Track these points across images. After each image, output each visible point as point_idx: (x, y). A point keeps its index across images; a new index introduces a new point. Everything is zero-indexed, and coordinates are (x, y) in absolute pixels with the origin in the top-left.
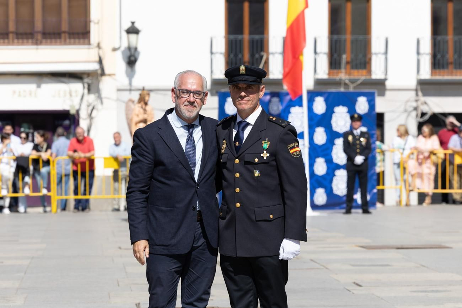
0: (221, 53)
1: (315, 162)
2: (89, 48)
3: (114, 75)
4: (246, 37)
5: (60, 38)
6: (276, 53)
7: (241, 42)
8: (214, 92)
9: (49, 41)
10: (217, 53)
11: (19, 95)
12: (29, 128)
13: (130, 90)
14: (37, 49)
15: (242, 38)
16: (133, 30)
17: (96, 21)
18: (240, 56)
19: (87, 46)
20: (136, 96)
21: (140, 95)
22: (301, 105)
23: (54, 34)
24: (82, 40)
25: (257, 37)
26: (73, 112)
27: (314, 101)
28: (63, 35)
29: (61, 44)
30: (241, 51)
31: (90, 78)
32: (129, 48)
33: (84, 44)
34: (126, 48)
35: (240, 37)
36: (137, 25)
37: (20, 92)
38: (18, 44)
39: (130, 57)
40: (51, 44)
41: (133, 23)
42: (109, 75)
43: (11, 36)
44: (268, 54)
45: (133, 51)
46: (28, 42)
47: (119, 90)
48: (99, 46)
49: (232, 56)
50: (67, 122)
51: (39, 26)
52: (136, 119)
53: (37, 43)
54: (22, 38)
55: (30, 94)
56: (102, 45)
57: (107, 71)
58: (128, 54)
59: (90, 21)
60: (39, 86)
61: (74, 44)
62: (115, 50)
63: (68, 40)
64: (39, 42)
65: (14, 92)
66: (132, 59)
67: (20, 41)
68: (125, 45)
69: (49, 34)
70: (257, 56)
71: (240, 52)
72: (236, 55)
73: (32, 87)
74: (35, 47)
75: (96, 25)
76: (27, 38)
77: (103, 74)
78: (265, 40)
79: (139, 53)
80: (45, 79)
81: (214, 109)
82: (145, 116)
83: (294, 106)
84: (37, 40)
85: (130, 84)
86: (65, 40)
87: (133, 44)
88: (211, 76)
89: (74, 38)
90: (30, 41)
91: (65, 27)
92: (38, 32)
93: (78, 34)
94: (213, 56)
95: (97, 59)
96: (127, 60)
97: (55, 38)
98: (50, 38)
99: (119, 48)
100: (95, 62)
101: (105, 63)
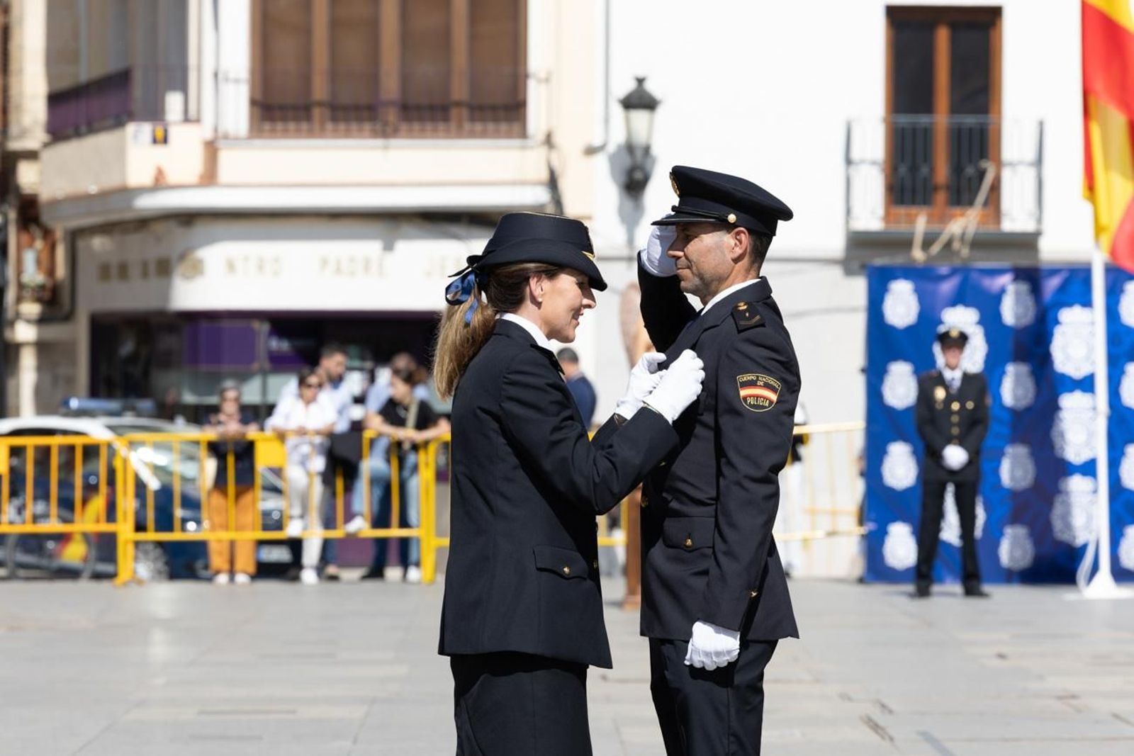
0: (874, 163)
1: (1123, 454)
2: (524, 148)
3: (589, 218)
4: (941, 120)
5: (446, 119)
6: (1021, 163)
7: (927, 134)
8: (856, 265)
9: (416, 126)
10: (863, 161)
11: (338, 270)
12: (363, 358)
13: (630, 259)
14: (386, 148)
15: (931, 124)
16: (640, 101)
17: (543, 75)
18: (924, 170)
19: (517, 142)
22: (1087, 303)
23: (432, 108)
24: (504, 127)
25: (970, 120)
27: (1122, 291)
28: (454, 112)
29: (448, 135)
30: (928, 156)
32: (630, 148)
33: (509, 135)
34: (619, 148)
35: (923, 119)
36: (652, 87)
37: (338, 262)
38: (336, 135)
39: (631, 171)
40: (422, 135)
41: (640, 81)
43: (316, 112)
44: (999, 164)
45: (639, 154)
46: (360, 130)
48: (549, 141)
49: (903, 170)
51: (390, 86)
53: (386, 132)
54: (347, 120)
55: (367, 268)
56: (557, 139)
57: (570, 208)
58: (626, 161)
59: (526, 76)
60: (389, 247)
61: (484, 135)
62: (591, 151)
63: (467, 126)
64: (389, 130)
65: (325, 262)
66: (638, 175)
67: (342, 126)
68: (618, 137)
69: (418, 108)
70: (970, 171)
71: (925, 160)
72: (914, 169)
73: (370, 248)
74: (380, 142)
75: (543, 87)
76: (360, 120)
78: (991, 127)
79: (654, 161)
80: (406, 228)
81: (853, 310)
83: (1070, 305)
84: (386, 124)
85: (631, 242)
86: (460, 126)
87: (640, 138)
88: (847, 222)
89: (484, 120)
90: (367, 126)
91: (460, 90)
92: (388, 104)
93: (494, 108)
94: (854, 171)
95: (544, 175)
96: (623, 179)
97: (433, 119)
98: (421, 119)
99: (601, 148)
100: (539, 183)
101: (565, 186)
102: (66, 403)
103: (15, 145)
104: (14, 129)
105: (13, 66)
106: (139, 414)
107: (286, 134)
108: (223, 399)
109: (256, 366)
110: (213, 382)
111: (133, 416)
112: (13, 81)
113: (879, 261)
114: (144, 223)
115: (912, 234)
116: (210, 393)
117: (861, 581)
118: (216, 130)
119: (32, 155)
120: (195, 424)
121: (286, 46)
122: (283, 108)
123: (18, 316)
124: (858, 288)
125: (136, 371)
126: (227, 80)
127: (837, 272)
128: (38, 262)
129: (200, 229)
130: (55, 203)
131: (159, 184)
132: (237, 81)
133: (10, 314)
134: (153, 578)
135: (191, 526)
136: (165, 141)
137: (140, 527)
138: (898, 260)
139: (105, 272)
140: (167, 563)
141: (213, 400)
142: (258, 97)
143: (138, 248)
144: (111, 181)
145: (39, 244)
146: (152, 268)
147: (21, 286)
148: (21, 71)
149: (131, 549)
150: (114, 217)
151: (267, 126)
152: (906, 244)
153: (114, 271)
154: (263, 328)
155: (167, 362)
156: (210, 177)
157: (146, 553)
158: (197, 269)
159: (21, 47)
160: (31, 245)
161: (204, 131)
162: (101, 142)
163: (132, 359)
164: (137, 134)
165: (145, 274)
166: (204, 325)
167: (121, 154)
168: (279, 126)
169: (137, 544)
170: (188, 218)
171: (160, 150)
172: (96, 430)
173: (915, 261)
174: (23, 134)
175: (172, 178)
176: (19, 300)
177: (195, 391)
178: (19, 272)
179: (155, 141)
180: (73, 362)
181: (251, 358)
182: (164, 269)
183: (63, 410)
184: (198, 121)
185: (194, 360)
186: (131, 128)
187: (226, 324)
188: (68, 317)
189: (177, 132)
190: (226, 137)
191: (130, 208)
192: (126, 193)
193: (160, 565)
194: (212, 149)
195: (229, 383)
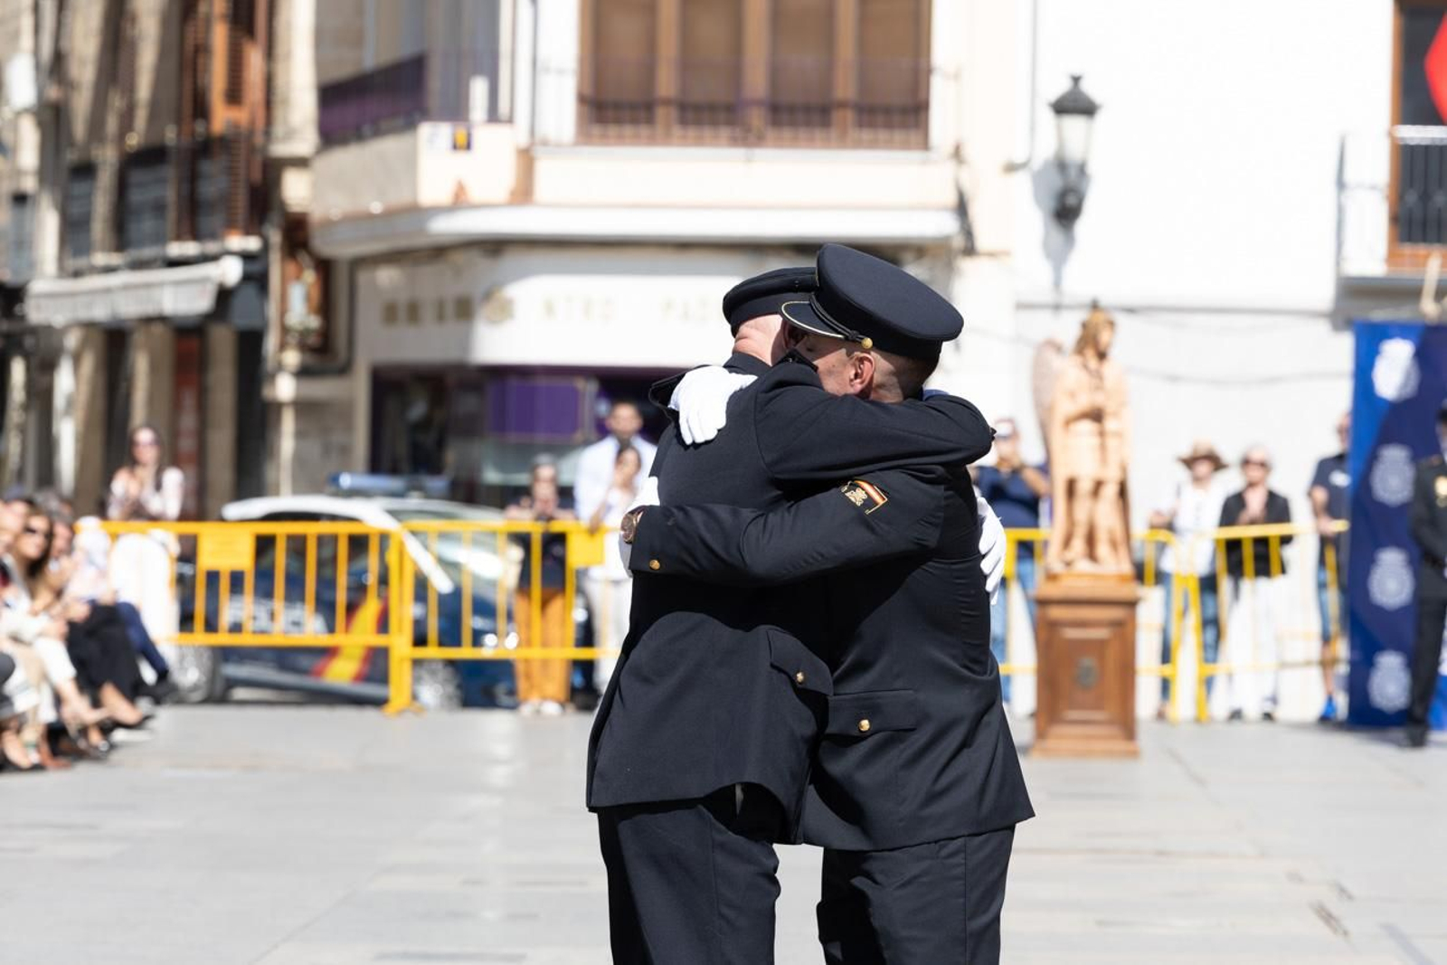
0: (1373, 188)
2: (924, 162)
3: (1006, 253)
5: (826, 124)
7: (1442, 152)
8: (1343, 319)
9: (787, 133)
10: (1360, 186)
11: (686, 316)
13: (1057, 307)
14: (749, 160)
16: (1074, 105)
17: (951, 70)
18: (1439, 199)
19: (916, 155)
20: (1068, 329)
21: (1085, 326)
23: (807, 109)
24: (898, 135)
28: (837, 116)
29: (827, 144)
30: (1443, 180)
31: (926, 261)
32: (1061, 165)
33: (906, 146)
34: (1046, 165)
36: (1090, 89)
37: (686, 305)
38: (684, 142)
39: (1062, 194)
40: (794, 143)
41: (1076, 80)
42: (991, 255)
43: (661, 113)
45: (1073, 173)
46: (716, 136)
47: (1022, 306)
48: (957, 154)
49: (1412, 198)
51: (756, 82)
52: (1066, 407)
53: (747, 137)
54: (698, 123)
56: (968, 152)
57: (983, 241)
58: (1056, 182)
59: (929, 71)
61: (873, 145)
62: (1011, 168)
63: (853, 133)
64: (752, 136)
65: (668, 305)
66: (1071, 200)
67: (692, 132)
68: (1045, 151)
69: (792, 109)
71: (1440, 186)
72: (1425, 197)
74: (739, 152)
75: (952, 85)
76: (714, 123)
77: (970, 250)
79: (1089, 181)
81: (1337, 375)
82: (1099, 400)
84: (748, 130)
85: (1057, 283)
86: (844, 133)
87: (1074, 152)
88: (1338, 264)
89: (872, 125)
90: (725, 132)
91: (845, 87)
92: (753, 103)
93: (888, 111)
94: (1347, 198)
95: (951, 199)
96: (1051, 204)
97: (808, 124)
98: (793, 124)
99: (1023, 166)
100: (944, 209)
101: (977, 212)
102: (335, 480)
103: (280, 149)
104: (278, 130)
105: (280, 49)
106: (428, 495)
107: (621, 140)
108: (536, 479)
109: (579, 436)
110: (525, 457)
111: (420, 497)
112: (280, 69)
113: (1380, 315)
114: (440, 251)
115: (1422, 281)
116: (519, 470)
118: (532, 132)
119: (301, 163)
120: (499, 510)
121: (626, 29)
122: (618, 106)
123: (280, 367)
124: (1343, 347)
125: (429, 440)
126: (547, 70)
127: (1323, 327)
128: (308, 298)
129: (511, 260)
130: (329, 224)
131: (459, 202)
132: (561, 72)
133: (270, 364)
134: (442, 706)
135: (490, 639)
136: (468, 146)
137: (420, 640)
138: (1401, 314)
139: (390, 314)
140: (459, 687)
141: (521, 479)
142: (588, 91)
143: (433, 283)
144: (399, 198)
145: (310, 276)
146: (450, 309)
147: (285, 330)
148: (288, 55)
149: (407, 667)
150: (403, 243)
151: (598, 130)
152: (1414, 293)
153: (402, 313)
154: (589, 388)
155: (470, 429)
156: (523, 193)
157: (433, 673)
158: (506, 311)
159: (289, 24)
160: (298, 277)
161: (517, 135)
162: (388, 146)
163: (424, 425)
164: (433, 137)
165: (441, 317)
166: (513, 382)
167: (411, 162)
168: (613, 130)
169: (417, 663)
170: (496, 246)
171: (462, 156)
172: (372, 515)
173: (1424, 316)
174: (290, 135)
175: (475, 194)
176: (283, 346)
177: (502, 468)
178: (283, 311)
179: (455, 147)
180: (349, 427)
181: (574, 427)
182: (465, 310)
183: (333, 489)
184: (510, 120)
185: (501, 427)
186: (425, 130)
187: (542, 382)
188: (344, 370)
189: (485, 135)
190: (545, 143)
191: (422, 231)
192: (417, 212)
193: (451, 689)
194: (527, 158)
195: (543, 459)
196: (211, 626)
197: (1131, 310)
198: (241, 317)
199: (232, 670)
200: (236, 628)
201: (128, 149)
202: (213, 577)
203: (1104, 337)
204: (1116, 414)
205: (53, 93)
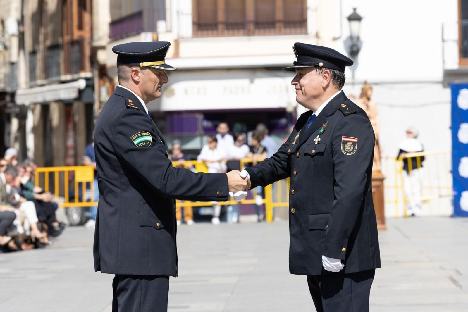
0: (454, 41)
2: (307, 39)
5: (274, 27)
8: (447, 83)
9: (262, 31)
10: (449, 40)
11: (231, 92)
13: (353, 84)
14: (249, 40)
16: (355, 18)
17: (314, 8)
19: (304, 36)
21: (363, 89)
23: (268, 23)
24: (298, 30)
26: (290, 109)
28: (278, 25)
29: (275, 34)
32: (351, 38)
33: (301, 33)
34: (347, 38)
36: (360, 12)
37: (231, 89)
38: (229, 35)
39: (352, 47)
40: (264, 34)
41: (355, 9)
43: (220, 27)
45: (355, 40)
46: (239, 33)
48: (317, 36)
49: (466, 43)
50: (283, 121)
51: (250, 15)
53: (249, 34)
54: (233, 29)
55: (243, 91)
56: (321, 34)
58: (350, 43)
59: (306, 9)
60: (252, 82)
61: (290, 34)
62: (335, 39)
63: (283, 30)
64: (250, 32)
65: (225, 89)
66: (355, 49)
67: (231, 32)
68: (346, 34)
69: (263, 23)
73: (244, 82)
74: (246, 38)
75: (314, 13)
76: (238, 29)
79: (362, 43)
80: (259, 73)
81: (445, 103)
84: (249, 30)
86: (280, 30)
87: (355, 33)
88: (443, 66)
89: (290, 27)
90: (241, 32)
91: (279, 15)
92: (250, 22)
93: (294, 22)
94: (445, 44)
96: (349, 50)
97: (269, 28)
98: (264, 28)
99: (339, 38)
103: (96, 44)
104: (96, 37)
105: (95, 10)
107: (207, 36)
108: (173, 148)
109: (198, 133)
112: (95, 17)
113: (458, 81)
117: (452, 216)
118: (178, 35)
119: (103, 48)
122: (206, 25)
124: (447, 93)
126: (182, 14)
127: (440, 87)
128: (108, 93)
129: (173, 76)
130: (113, 67)
132: (186, 14)
142: (196, 20)
145: (108, 84)
147: (101, 102)
148: (98, 13)
151: (200, 33)
154: (200, 117)
156: (177, 55)
158: (172, 93)
160: (104, 85)
161: (174, 36)
164: (146, 38)
166: (176, 116)
168: (205, 32)
174: (100, 39)
178: (100, 96)
181: (196, 130)
184: (171, 32)
185: (172, 131)
186: (144, 35)
187: (185, 116)
189: (163, 37)
190: (183, 38)
194: (177, 43)
196: (81, 200)
197: (376, 84)
198: (86, 99)
199: (88, 214)
200: (89, 200)
201: (46, 46)
202: (80, 184)
203: (369, 93)
204: (374, 118)
205: (21, 29)
